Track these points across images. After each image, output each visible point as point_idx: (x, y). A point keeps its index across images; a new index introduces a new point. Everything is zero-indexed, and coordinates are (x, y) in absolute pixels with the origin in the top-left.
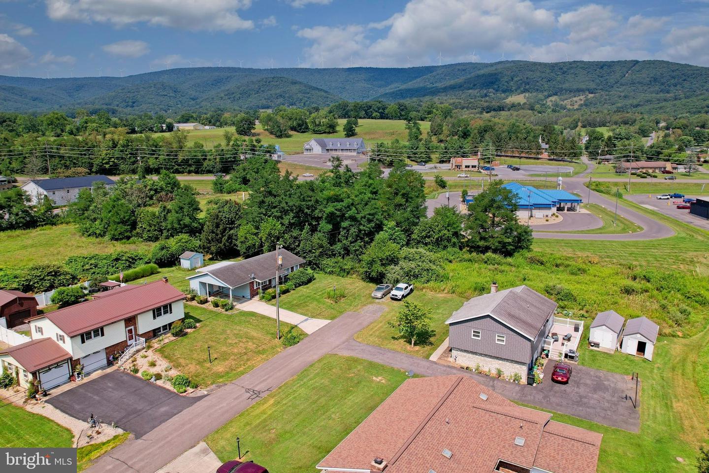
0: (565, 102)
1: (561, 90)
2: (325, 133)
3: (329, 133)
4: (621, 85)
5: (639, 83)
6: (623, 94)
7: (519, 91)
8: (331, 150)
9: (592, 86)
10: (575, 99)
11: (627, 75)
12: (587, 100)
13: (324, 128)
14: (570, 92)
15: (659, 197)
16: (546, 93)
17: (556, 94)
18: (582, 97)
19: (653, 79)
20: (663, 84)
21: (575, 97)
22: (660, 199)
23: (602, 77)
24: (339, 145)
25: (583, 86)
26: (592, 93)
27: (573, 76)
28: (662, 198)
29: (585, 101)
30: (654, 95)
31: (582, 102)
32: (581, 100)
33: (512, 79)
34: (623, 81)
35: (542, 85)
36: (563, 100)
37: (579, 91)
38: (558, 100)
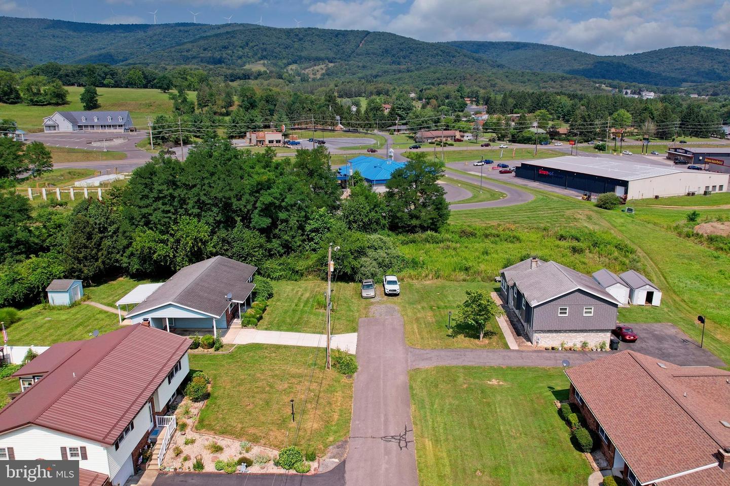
0: (307, 70)
1: (300, 58)
2: (49, 104)
3: (57, 104)
4: (357, 54)
5: (374, 54)
6: (361, 64)
7: (256, 57)
8: (86, 126)
9: (331, 54)
10: (316, 68)
11: (361, 45)
12: (328, 69)
13: (48, 97)
14: (310, 60)
15: (476, 164)
16: (285, 61)
17: (295, 62)
18: (323, 66)
19: (384, 50)
20: (394, 56)
21: (315, 65)
22: (477, 165)
23: (338, 46)
24: (96, 120)
25: (323, 55)
26: (331, 62)
27: (310, 44)
28: (479, 164)
29: (326, 71)
30: (388, 66)
31: (324, 71)
32: (323, 69)
33: (247, 44)
34: (358, 51)
35: (280, 52)
36: (304, 69)
37: (318, 60)
38: (299, 68)
